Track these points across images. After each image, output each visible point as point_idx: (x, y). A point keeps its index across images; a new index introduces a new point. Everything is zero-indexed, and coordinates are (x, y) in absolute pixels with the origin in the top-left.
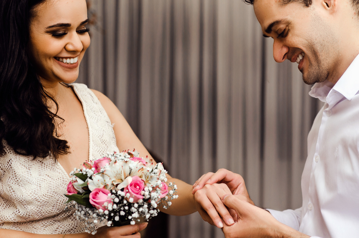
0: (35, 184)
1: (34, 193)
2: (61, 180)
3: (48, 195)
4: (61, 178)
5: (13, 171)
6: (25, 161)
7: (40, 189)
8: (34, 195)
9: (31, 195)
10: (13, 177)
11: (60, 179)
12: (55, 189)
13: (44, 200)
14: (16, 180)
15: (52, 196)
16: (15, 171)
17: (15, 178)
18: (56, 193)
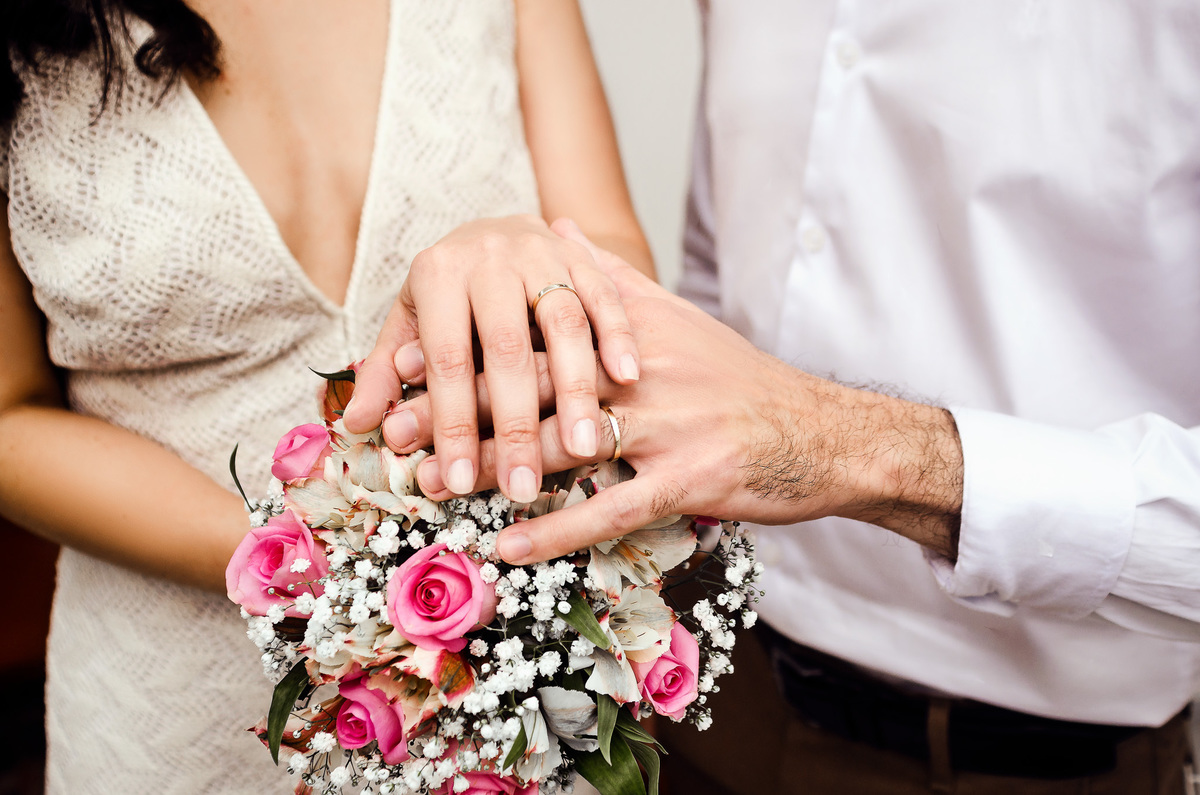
0: (109, 238)
1: (103, 274)
2: (226, 222)
3: (161, 285)
4: (227, 213)
5: (21, 177)
6: (75, 137)
7: (130, 257)
8: (103, 282)
9: (87, 282)
10: (22, 204)
11: (223, 217)
12: (195, 259)
13: (145, 301)
14: (33, 214)
15: (184, 286)
16: (26, 179)
17: (27, 205)
18: (200, 277)
